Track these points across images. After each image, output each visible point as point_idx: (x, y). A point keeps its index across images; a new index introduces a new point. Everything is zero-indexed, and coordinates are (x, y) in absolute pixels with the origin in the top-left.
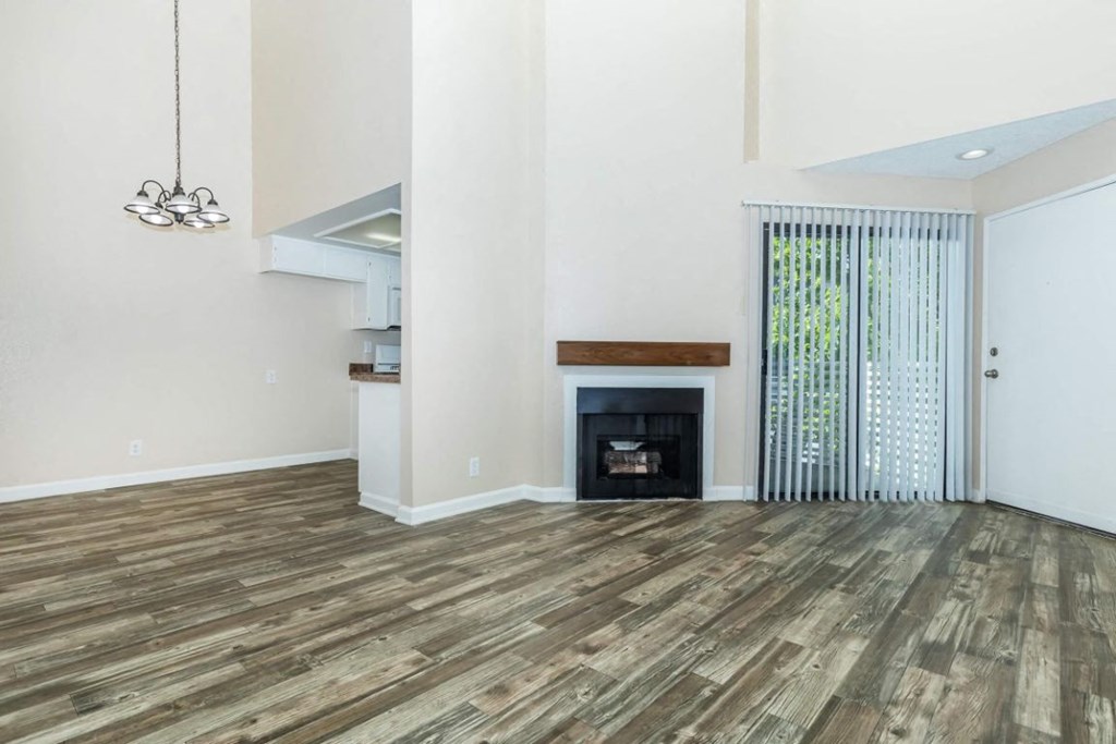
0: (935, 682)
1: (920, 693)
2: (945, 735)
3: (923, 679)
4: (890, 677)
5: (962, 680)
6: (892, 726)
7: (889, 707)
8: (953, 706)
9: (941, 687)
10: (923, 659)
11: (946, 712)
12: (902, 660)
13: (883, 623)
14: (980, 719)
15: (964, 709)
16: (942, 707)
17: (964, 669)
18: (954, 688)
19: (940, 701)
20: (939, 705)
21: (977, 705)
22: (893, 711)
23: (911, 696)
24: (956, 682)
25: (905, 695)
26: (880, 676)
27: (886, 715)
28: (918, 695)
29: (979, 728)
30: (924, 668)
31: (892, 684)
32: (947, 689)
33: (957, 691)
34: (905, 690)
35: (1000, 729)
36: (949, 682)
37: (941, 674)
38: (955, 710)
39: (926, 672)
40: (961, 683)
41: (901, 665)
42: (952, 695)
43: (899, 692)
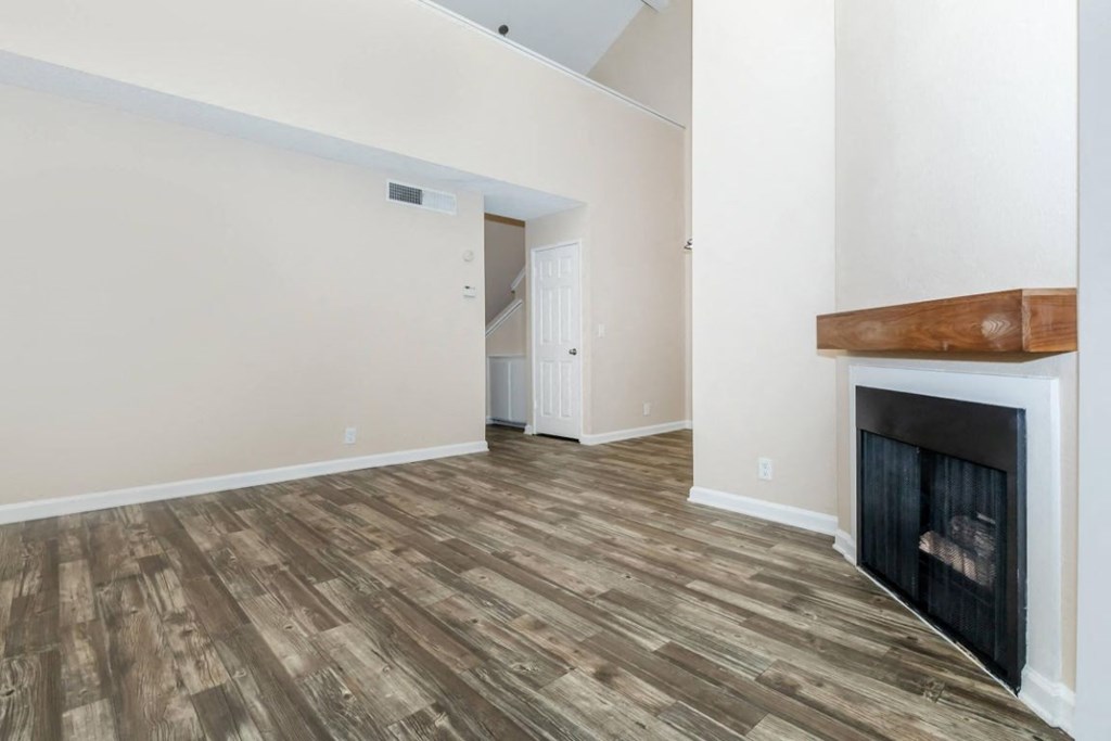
0: (196, 683)
1: (199, 666)
2: (157, 652)
3: (207, 677)
4: (234, 661)
5: (174, 703)
6: (195, 634)
7: (209, 641)
8: (165, 674)
9: (186, 682)
10: (226, 697)
11: (168, 666)
12: (243, 679)
13: (314, 708)
14: (138, 680)
15: (155, 677)
16: (173, 667)
17: (180, 717)
18: (176, 689)
19: (179, 671)
20: (176, 667)
21: (147, 690)
22: (203, 641)
23: (202, 658)
24: (178, 698)
25: (208, 656)
26: (240, 654)
27: (206, 635)
28: (198, 662)
29: (134, 673)
30: (215, 688)
31: (225, 656)
32: (181, 684)
33: (171, 689)
34: (210, 658)
35: (119, 684)
36: (184, 693)
37: (197, 695)
38: (162, 672)
39: (211, 685)
40: (173, 700)
41: (237, 675)
42: (173, 683)
43: (214, 654)
